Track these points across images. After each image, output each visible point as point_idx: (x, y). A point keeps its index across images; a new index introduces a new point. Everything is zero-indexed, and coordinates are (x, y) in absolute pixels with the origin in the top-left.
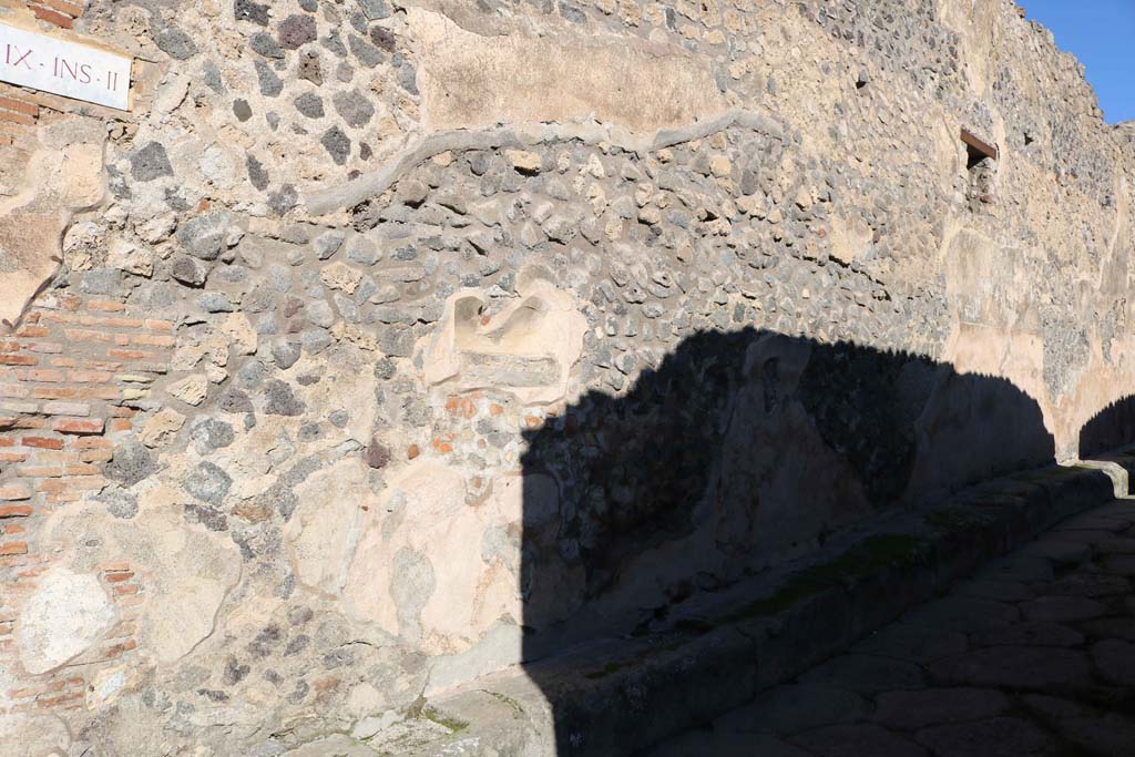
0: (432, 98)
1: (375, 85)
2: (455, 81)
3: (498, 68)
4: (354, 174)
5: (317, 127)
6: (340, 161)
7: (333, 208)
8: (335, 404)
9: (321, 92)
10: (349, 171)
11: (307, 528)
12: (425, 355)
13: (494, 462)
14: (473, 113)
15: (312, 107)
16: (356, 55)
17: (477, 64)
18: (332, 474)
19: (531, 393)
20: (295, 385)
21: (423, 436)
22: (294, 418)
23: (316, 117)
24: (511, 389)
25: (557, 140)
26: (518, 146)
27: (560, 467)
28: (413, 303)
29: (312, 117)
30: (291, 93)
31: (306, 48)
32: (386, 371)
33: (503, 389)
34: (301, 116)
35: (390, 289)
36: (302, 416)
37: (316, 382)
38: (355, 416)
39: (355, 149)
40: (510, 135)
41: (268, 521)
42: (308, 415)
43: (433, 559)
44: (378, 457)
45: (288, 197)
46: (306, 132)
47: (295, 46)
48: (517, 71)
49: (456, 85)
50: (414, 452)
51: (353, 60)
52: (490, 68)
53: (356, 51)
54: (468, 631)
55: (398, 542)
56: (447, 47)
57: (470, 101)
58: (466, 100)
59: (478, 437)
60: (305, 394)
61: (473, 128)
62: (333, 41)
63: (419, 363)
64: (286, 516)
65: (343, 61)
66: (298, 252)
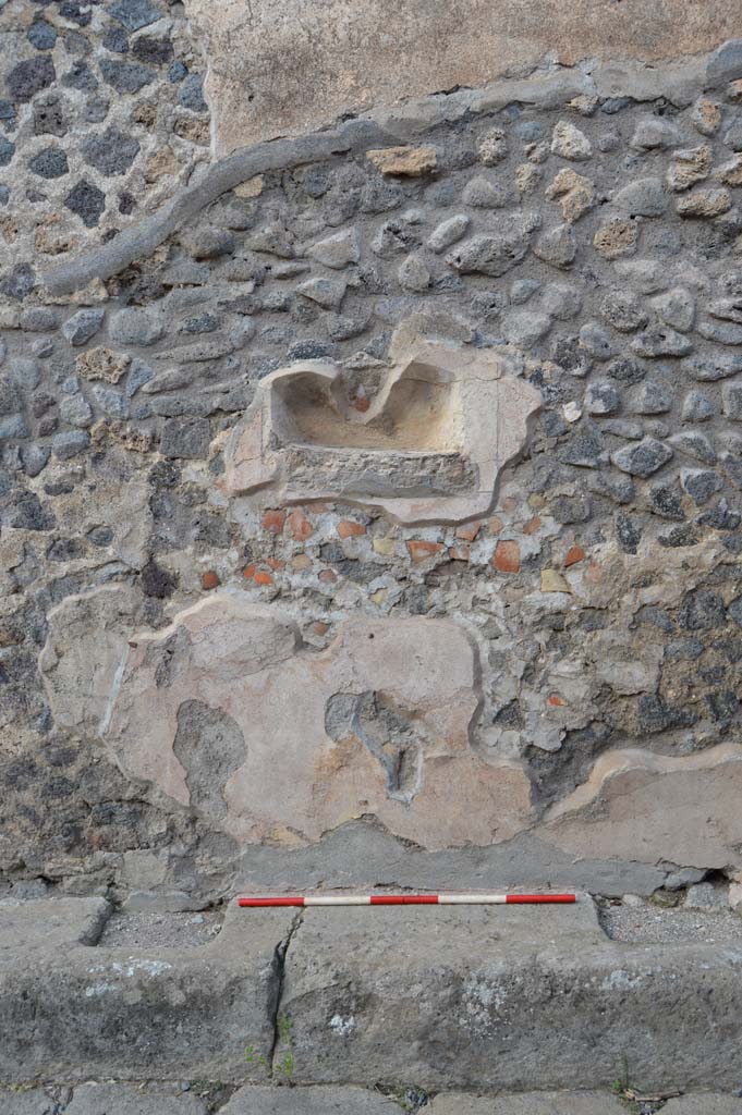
0: (225, 107)
1: (140, 114)
2: (265, 73)
3: (342, 34)
4: (110, 235)
5: (58, 187)
6: (91, 223)
7: (83, 283)
8: (93, 518)
9: (64, 144)
10: (103, 231)
11: (63, 660)
12: (225, 456)
13: (351, 603)
14: (296, 112)
15: (51, 164)
16: (112, 84)
17: (305, 39)
18: (91, 599)
19: (414, 507)
20: (42, 496)
21: (226, 559)
22: (43, 533)
23: (58, 175)
24: (376, 501)
25: (470, 116)
26: (388, 141)
27: (482, 619)
28: (211, 388)
29: (52, 177)
30: (23, 156)
31: (42, 96)
32: (165, 479)
33: (360, 500)
34: (38, 179)
35: (172, 372)
36: (53, 531)
37: (67, 491)
38: (120, 533)
39: (112, 202)
40: (366, 127)
41: (19, 646)
42: (61, 529)
43: (242, 721)
44: (158, 584)
45: (21, 279)
46: (45, 197)
47: (27, 98)
48: (379, 29)
49: (267, 80)
50: (212, 581)
51: (106, 91)
52: (328, 37)
53: (112, 80)
54: (301, 823)
55: (180, 690)
56: (251, 30)
57: (291, 95)
58: (284, 95)
59: (318, 566)
60: (57, 505)
61: (294, 133)
62: (78, 75)
63: (217, 466)
64: (39, 642)
65: (94, 96)
66: (42, 341)
